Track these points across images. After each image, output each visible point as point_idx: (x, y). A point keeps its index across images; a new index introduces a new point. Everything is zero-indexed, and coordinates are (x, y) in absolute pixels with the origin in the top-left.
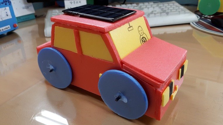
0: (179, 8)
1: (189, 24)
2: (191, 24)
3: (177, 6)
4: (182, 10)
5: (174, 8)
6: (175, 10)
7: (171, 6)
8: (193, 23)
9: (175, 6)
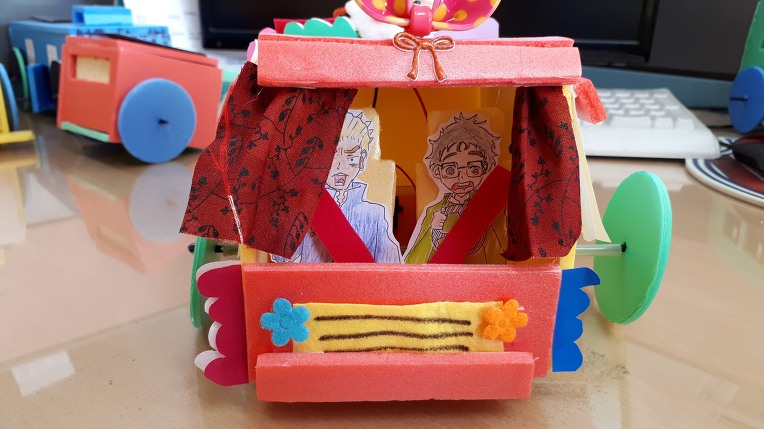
0: (661, 109)
1: (681, 162)
2: (689, 163)
3: (657, 102)
4: (669, 114)
5: (643, 105)
6: (642, 112)
7: (637, 100)
8: (695, 162)
9: (651, 101)
